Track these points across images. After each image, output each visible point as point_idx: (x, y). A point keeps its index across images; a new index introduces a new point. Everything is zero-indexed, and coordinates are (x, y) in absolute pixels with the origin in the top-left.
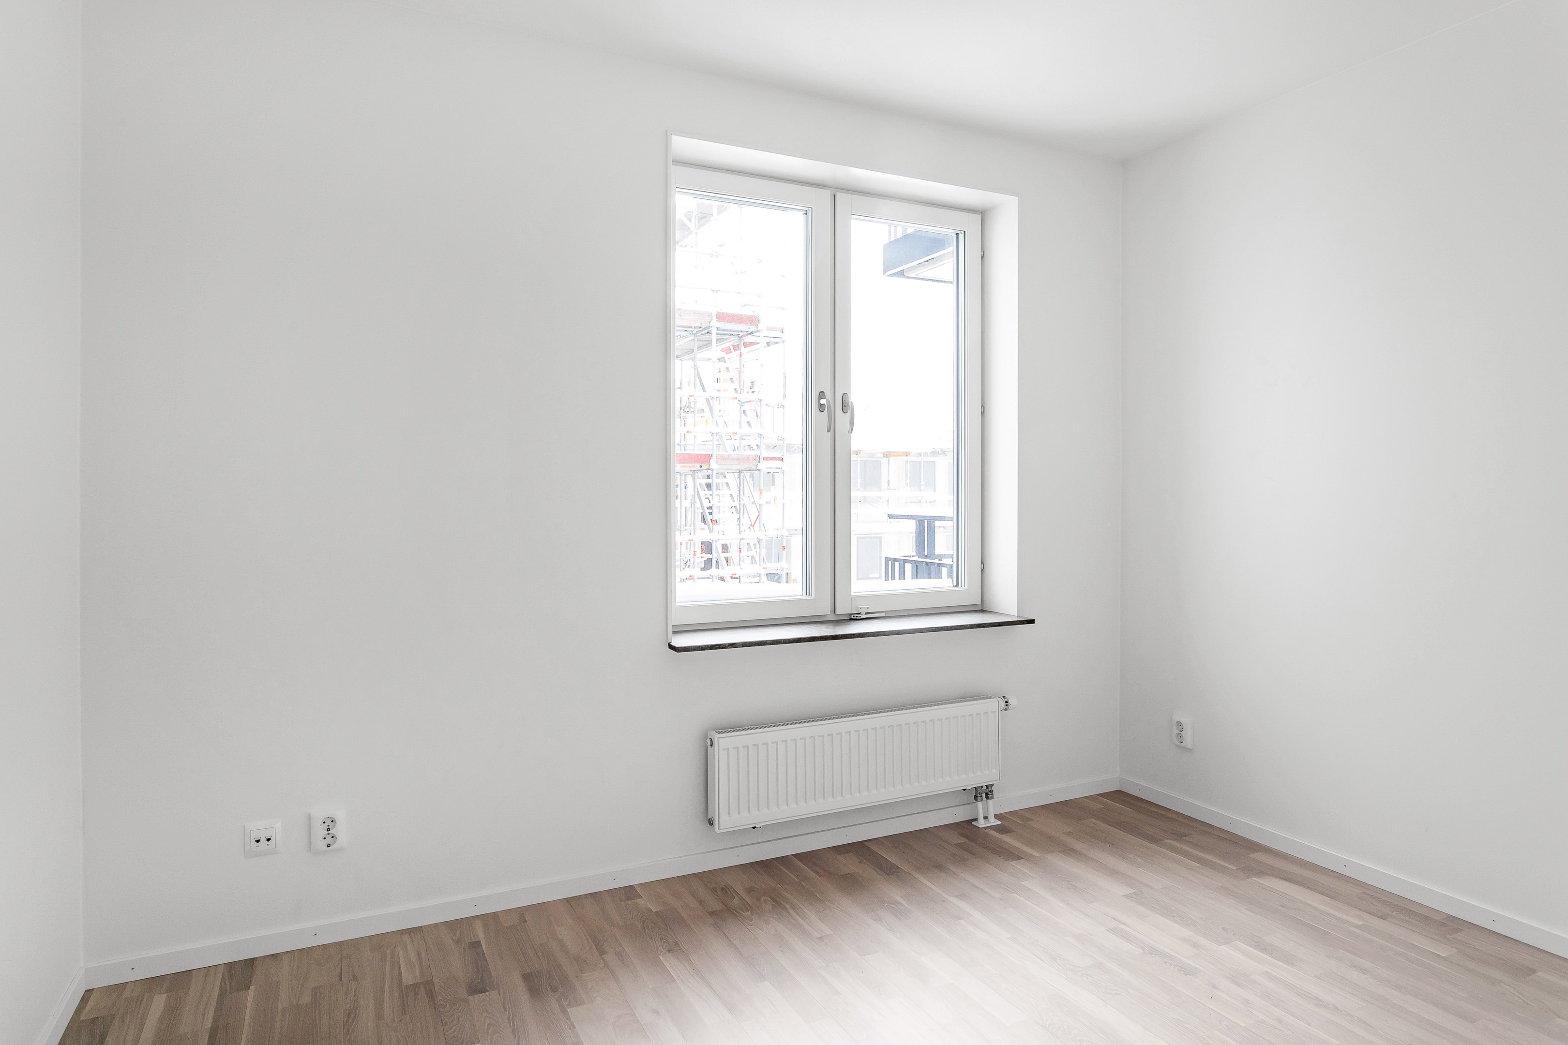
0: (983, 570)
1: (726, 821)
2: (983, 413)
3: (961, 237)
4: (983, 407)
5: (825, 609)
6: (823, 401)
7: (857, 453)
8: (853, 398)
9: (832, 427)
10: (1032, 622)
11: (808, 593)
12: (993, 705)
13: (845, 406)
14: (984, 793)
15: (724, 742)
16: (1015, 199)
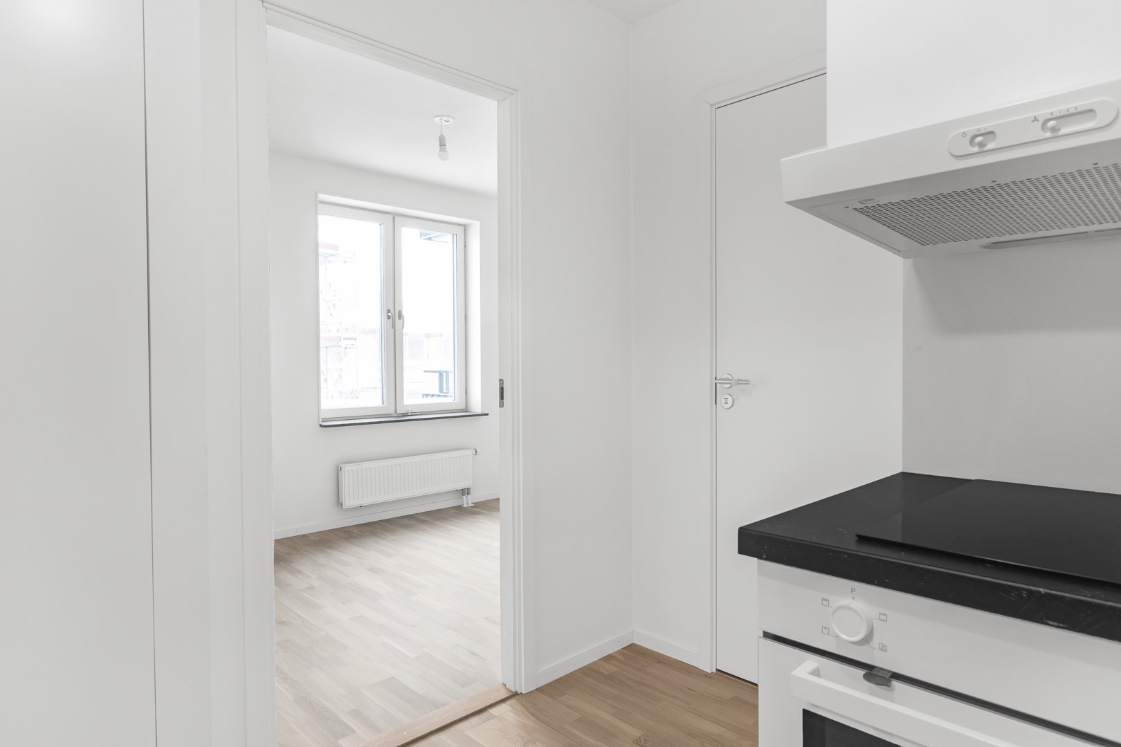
0: (466, 393)
1: (348, 503)
2: (466, 320)
3: (455, 236)
4: (466, 317)
5: (391, 411)
6: (389, 314)
7: (406, 334)
8: (404, 313)
9: (394, 326)
10: (487, 414)
11: (383, 403)
12: (470, 452)
13: (400, 316)
14: (465, 492)
15: (346, 468)
16: (479, 222)
